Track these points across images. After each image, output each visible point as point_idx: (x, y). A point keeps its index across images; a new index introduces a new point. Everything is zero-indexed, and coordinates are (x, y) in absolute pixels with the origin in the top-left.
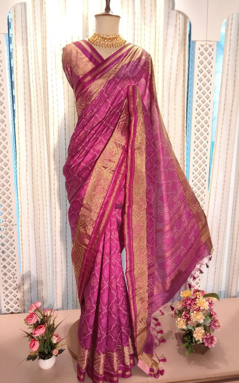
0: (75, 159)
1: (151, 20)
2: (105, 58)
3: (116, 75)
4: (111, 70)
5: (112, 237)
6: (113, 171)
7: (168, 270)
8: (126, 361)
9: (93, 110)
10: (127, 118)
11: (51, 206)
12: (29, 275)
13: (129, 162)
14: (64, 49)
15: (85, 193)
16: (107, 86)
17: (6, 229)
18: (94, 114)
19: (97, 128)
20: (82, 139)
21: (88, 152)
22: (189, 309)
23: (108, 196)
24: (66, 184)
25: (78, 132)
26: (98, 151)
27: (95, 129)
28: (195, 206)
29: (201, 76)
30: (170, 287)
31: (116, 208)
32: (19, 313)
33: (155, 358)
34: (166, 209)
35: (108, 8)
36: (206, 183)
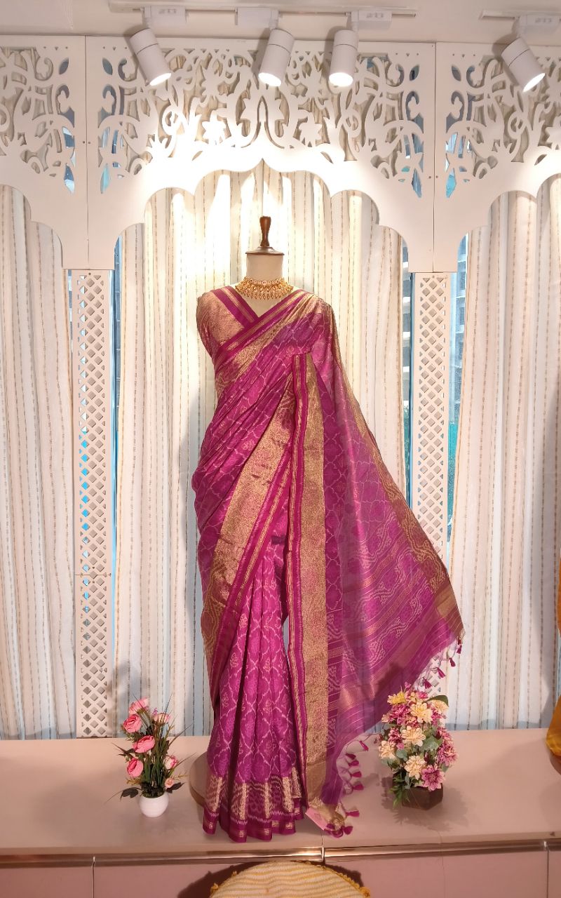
0: (211, 464)
1: (342, 241)
2: (259, 315)
3: (275, 339)
4: (267, 334)
5: (264, 587)
6: (268, 482)
7: (372, 661)
8: (286, 803)
9: (239, 391)
10: (292, 402)
11: (170, 544)
12: (126, 668)
13: (295, 468)
14: (199, 300)
15: (224, 517)
16: (261, 356)
17: (93, 582)
18: (241, 397)
19: (245, 416)
20: (222, 433)
21: (231, 452)
22: (400, 724)
23: (259, 521)
24: (196, 503)
25: (217, 424)
26: (246, 452)
27: (242, 419)
28: (422, 548)
29: (426, 327)
30: (377, 694)
31: (274, 543)
32: (106, 737)
33: (340, 811)
34: (364, 550)
35: (265, 243)
36: (444, 508)
